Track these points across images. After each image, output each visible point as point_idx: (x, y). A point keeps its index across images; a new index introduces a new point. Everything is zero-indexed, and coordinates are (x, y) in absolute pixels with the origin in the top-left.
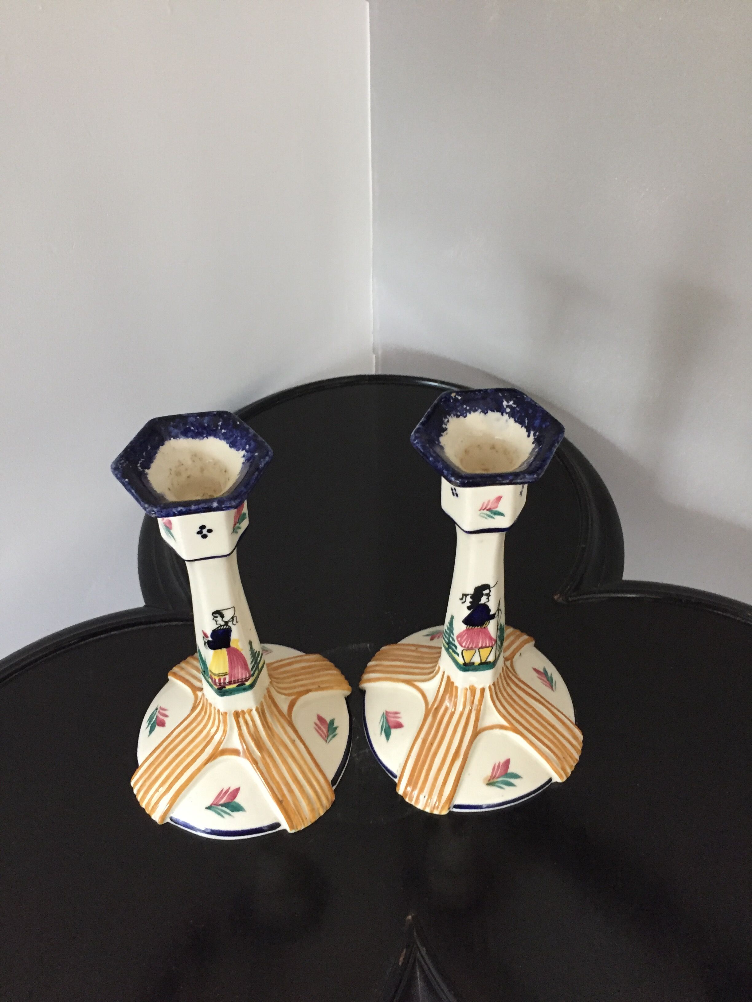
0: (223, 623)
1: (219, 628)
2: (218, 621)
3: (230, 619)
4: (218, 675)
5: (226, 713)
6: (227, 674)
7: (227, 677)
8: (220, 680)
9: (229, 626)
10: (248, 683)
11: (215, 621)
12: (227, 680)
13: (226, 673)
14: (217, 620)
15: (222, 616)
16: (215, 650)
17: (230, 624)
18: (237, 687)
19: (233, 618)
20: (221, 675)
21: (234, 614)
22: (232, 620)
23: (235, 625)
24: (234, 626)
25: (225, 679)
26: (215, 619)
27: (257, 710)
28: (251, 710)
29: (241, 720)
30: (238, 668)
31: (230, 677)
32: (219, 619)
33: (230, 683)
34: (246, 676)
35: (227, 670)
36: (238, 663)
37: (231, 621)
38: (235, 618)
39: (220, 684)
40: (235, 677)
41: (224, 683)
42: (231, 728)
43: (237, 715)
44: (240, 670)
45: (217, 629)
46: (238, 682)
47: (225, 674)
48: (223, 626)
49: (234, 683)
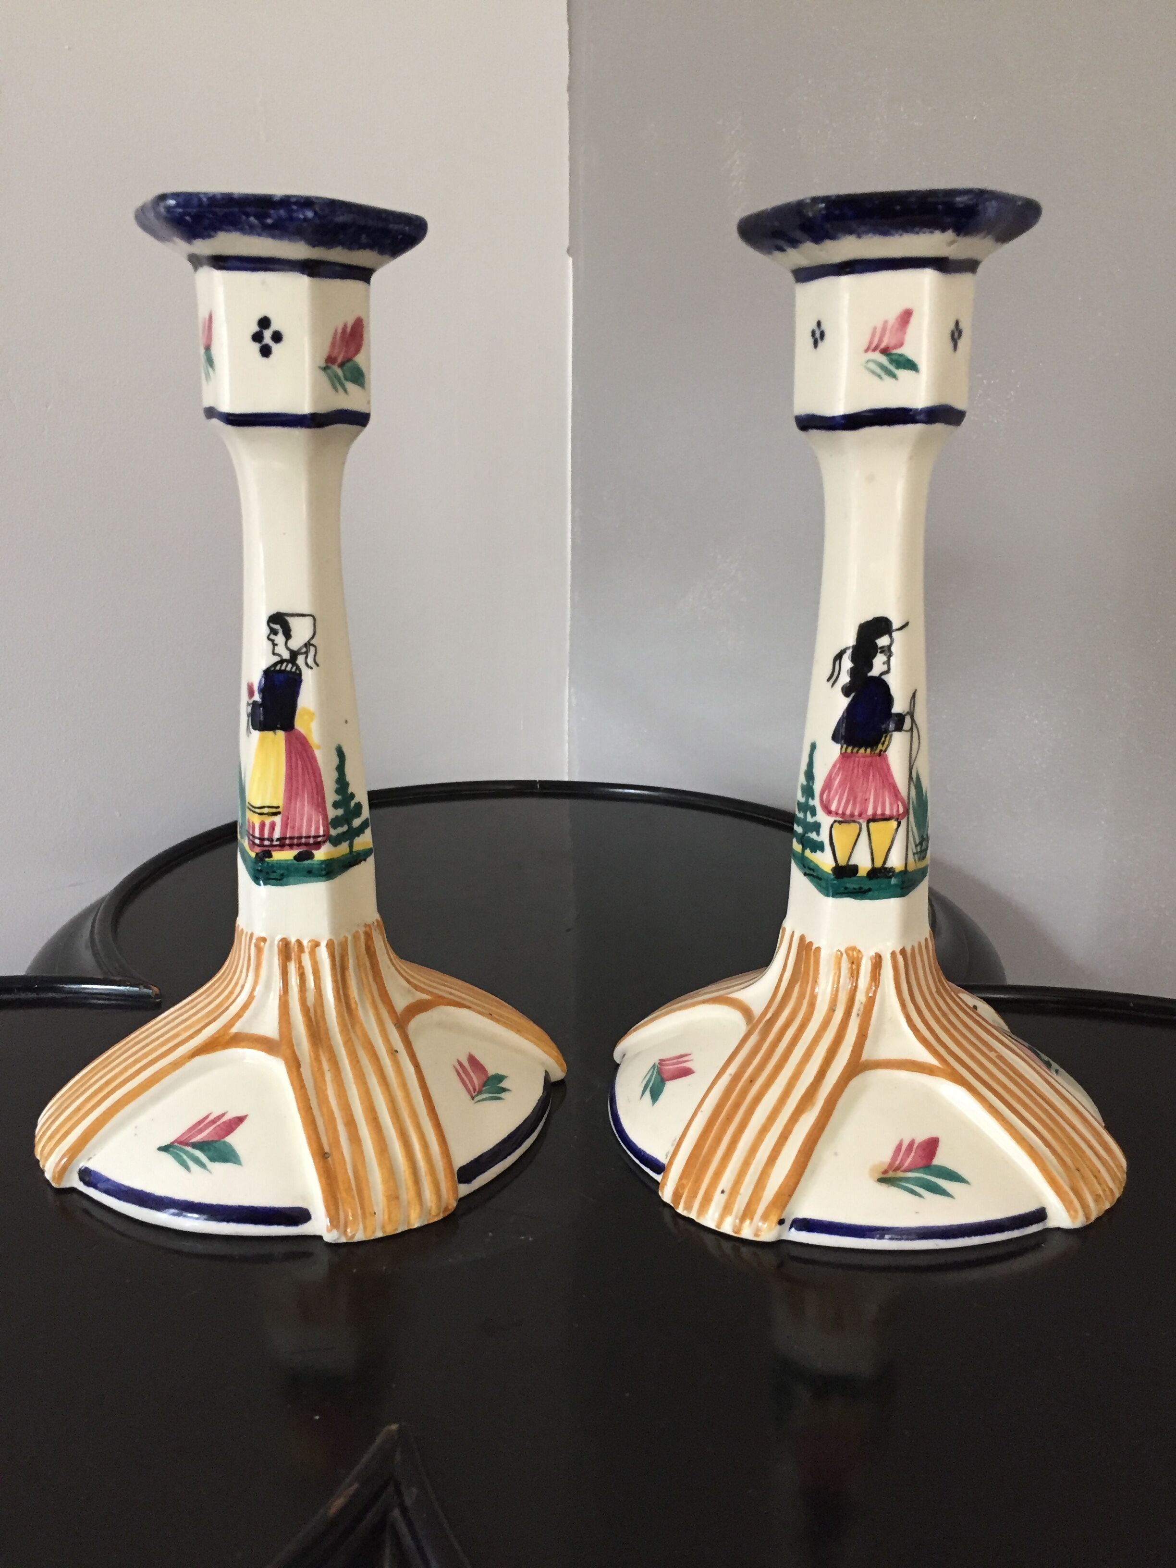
0: (286, 655)
1: (278, 668)
2: (277, 645)
3: (300, 649)
4: (260, 811)
5: (264, 940)
6: (279, 813)
7: (278, 819)
8: (263, 825)
9: (298, 668)
10: (320, 855)
11: (270, 643)
12: (277, 834)
13: (278, 807)
14: (275, 642)
15: (288, 635)
16: (262, 732)
17: (300, 660)
18: (295, 862)
19: (308, 645)
20: (266, 810)
21: (313, 638)
22: (304, 650)
23: (311, 668)
24: (306, 667)
25: (273, 826)
26: (272, 637)
27: (330, 945)
28: (317, 944)
29: (292, 967)
30: (303, 797)
31: (285, 825)
32: (280, 639)
33: (282, 844)
34: (317, 829)
35: (278, 799)
36: (304, 785)
37: (302, 654)
38: (312, 649)
39: (262, 839)
40: (293, 828)
41: (271, 840)
42: (268, 987)
43: (286, 950)
44: (306, 809)
45: (272, 669)
46: (299, 845)
47: (274, 810)
48: (285, 664)
49: (291, 846)
